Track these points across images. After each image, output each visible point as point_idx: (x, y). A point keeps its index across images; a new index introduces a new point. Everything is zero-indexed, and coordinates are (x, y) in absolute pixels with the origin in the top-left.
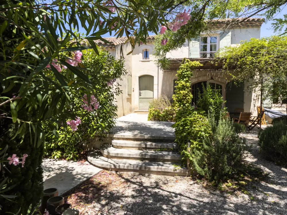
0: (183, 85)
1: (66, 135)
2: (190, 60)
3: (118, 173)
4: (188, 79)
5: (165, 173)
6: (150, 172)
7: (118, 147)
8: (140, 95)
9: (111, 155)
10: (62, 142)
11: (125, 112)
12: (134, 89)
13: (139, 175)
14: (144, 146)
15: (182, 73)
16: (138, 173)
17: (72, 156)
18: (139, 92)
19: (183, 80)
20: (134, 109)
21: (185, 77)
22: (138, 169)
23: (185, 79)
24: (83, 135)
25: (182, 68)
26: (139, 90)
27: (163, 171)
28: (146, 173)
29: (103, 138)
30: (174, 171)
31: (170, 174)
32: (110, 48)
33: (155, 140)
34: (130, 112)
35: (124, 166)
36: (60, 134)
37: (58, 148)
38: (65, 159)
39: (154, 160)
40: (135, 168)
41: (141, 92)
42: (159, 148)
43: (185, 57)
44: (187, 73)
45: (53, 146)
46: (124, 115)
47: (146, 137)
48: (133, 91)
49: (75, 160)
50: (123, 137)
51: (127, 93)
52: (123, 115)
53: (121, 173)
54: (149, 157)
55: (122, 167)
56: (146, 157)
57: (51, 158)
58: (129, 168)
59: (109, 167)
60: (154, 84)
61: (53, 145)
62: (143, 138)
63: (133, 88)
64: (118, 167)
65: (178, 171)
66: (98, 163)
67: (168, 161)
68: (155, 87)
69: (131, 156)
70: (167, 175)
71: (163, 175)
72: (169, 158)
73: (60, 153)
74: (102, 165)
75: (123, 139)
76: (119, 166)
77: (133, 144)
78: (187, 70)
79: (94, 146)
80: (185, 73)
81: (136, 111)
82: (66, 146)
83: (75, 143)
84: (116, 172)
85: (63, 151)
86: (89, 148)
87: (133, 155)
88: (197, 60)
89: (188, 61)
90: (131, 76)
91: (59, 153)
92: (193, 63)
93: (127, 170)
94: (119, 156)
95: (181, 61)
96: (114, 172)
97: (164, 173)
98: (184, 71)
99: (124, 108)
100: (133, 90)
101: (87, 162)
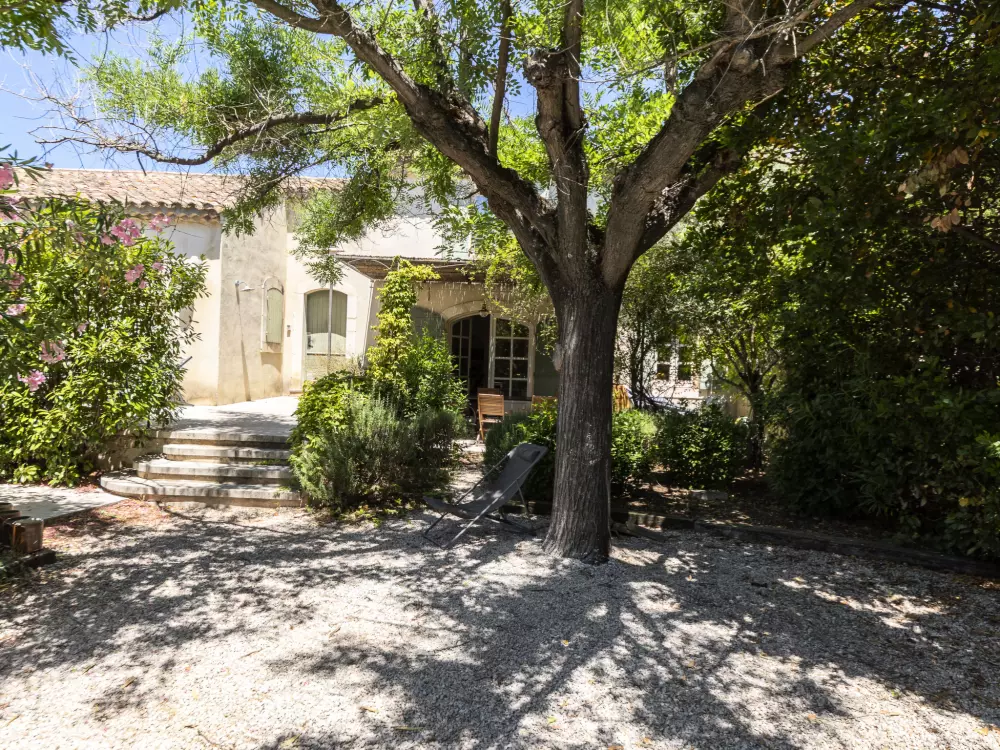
0: (391, 325)
1: (50, 429)
2: (412, 263)
3: (161, 505)
4: (402, 309)
5: (259, 502)
6: (229, 501)
7: (174, 458)
8: (309, 346)
9: (154, 471)
10: (39, 445)
11: (254, 390)
12: (291, 329)
13: (207, 507)
14: (233, 455)
15: (388, 293)
16: (203, 504)
17: (61, 475)
18: (306, 336)
19: (391, 311)
20: (289, 384)
21: (397, 305)
22: (203, 495)
23: (395, 310)
24: (89, 429)
25: (389, 282)
26: (308, 331)
27: (254, 497)
28: (219, 503)
29: (145, 442)
30: (275, 496)
31: (267, 504)
32: (205, 218)
33: (262, 443)
34: (273, 393)
35: (174, 490)
36: (35, 426)
37: (30, 461)
38: (46, 483)
39: (245, 479)
40: (197, 494)
41: (313, 336)
42: (263, 459)
43: (398, 254)
44: (402, 294)
45: (18, 455)
46: (249, 400)
47: (245, 437)
48: (289, 335)
49: (71, 485)
50: (191, 437)
51: (263, 338)
52: (244, 397)
53: (168, 504)
54: (235, 475)
55: (169, 493)
56: (230, 475)
57: (12, 483)
58: (185, 494)
59: (141, 493)
60: (348, 316)
61: (18, 451)
62: (237, 439)
63: (289, 326)
64: (160, 493)
65: (282, 497)
66: (119, 487)
67: (273, 481)
68: (350, 325)
69: (197, 474)
70: (263, 507)
71: (254, 506)
72: (276, 475)
73: (35, 469)
74: (128, 488)
75: (193, 442)
76: (164, 489)
77: (209, 451)
78: (400, 286)
79: (124, 460)
80: (397, 295)
81: (294, 390)
82: (51, 454)
83: (72, 445)
84: (158, 502)
85: (42, 465)
86: (112, 463)
87: (200, 470)
88: (427, 263)
89: (405, 265)
90: (283, 292)
91: (33, 470)
92: (416, 271)
93: (182, 498)
94: (171, 472)
95: (388, 263)
96: (153, 504)
97: (256, 503)
98: (394, 290)
99: (250, 379)
100: (289, 332)
101: (98, 490)
